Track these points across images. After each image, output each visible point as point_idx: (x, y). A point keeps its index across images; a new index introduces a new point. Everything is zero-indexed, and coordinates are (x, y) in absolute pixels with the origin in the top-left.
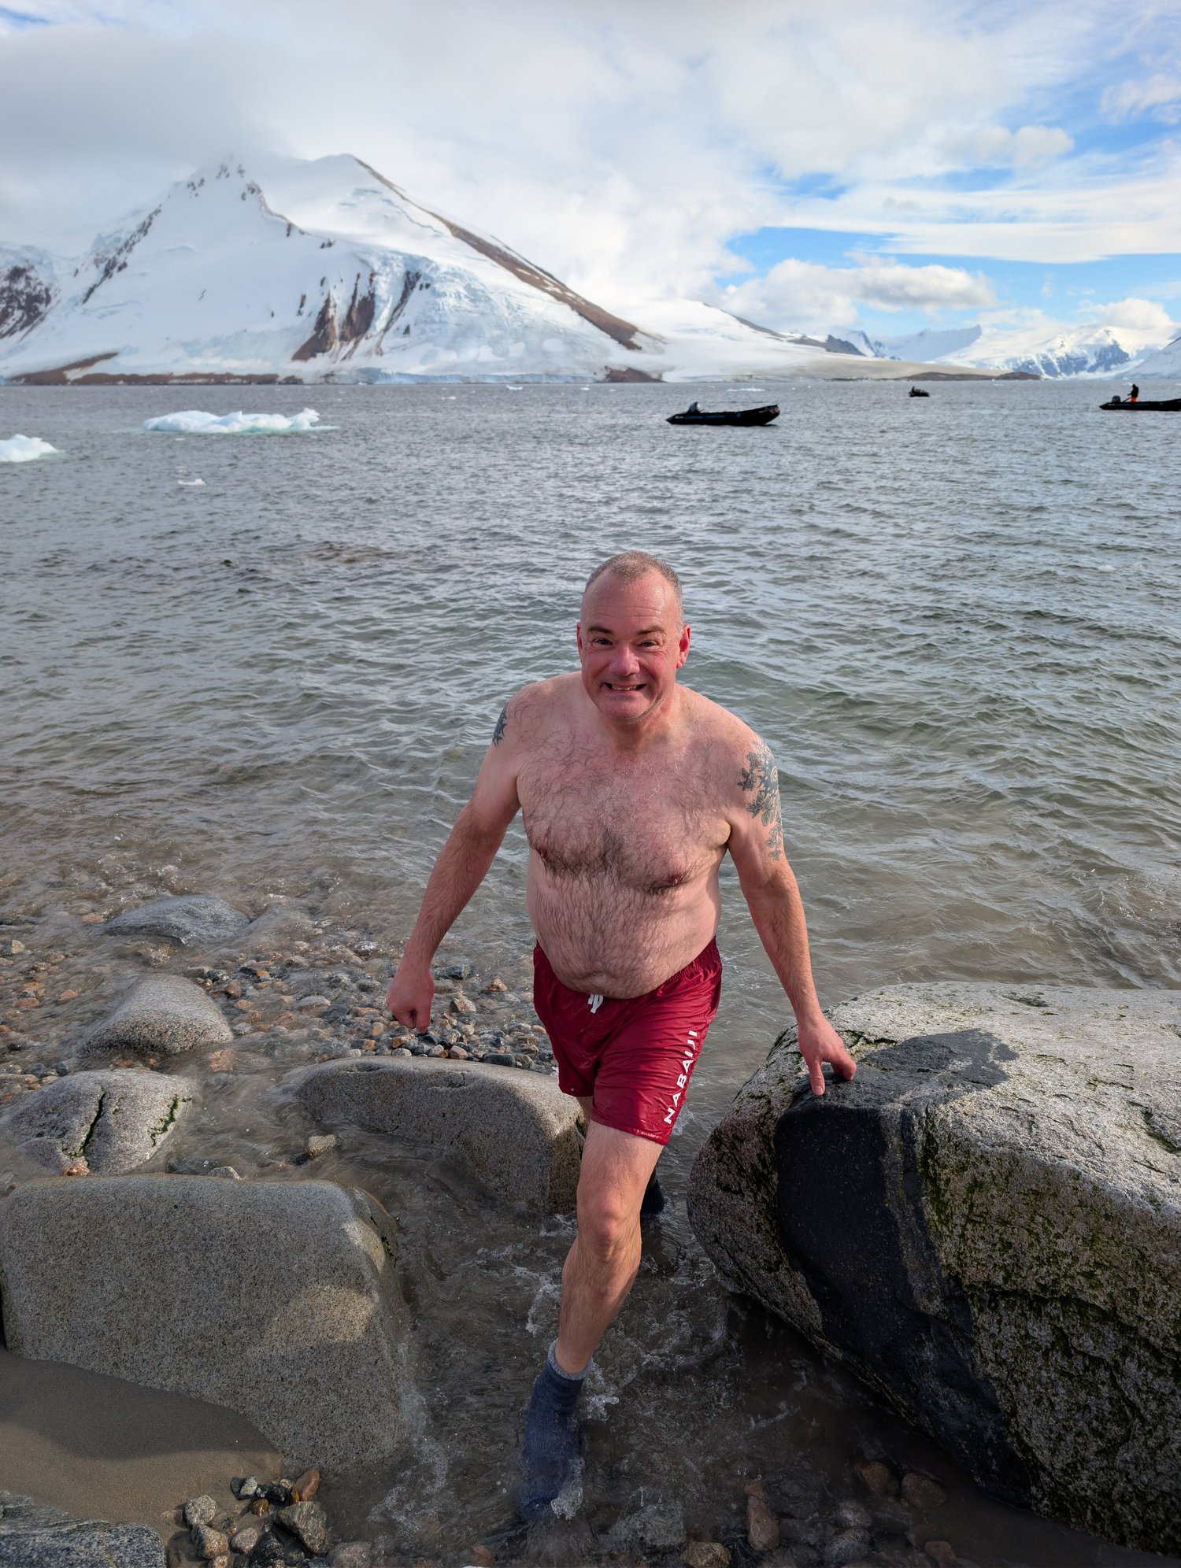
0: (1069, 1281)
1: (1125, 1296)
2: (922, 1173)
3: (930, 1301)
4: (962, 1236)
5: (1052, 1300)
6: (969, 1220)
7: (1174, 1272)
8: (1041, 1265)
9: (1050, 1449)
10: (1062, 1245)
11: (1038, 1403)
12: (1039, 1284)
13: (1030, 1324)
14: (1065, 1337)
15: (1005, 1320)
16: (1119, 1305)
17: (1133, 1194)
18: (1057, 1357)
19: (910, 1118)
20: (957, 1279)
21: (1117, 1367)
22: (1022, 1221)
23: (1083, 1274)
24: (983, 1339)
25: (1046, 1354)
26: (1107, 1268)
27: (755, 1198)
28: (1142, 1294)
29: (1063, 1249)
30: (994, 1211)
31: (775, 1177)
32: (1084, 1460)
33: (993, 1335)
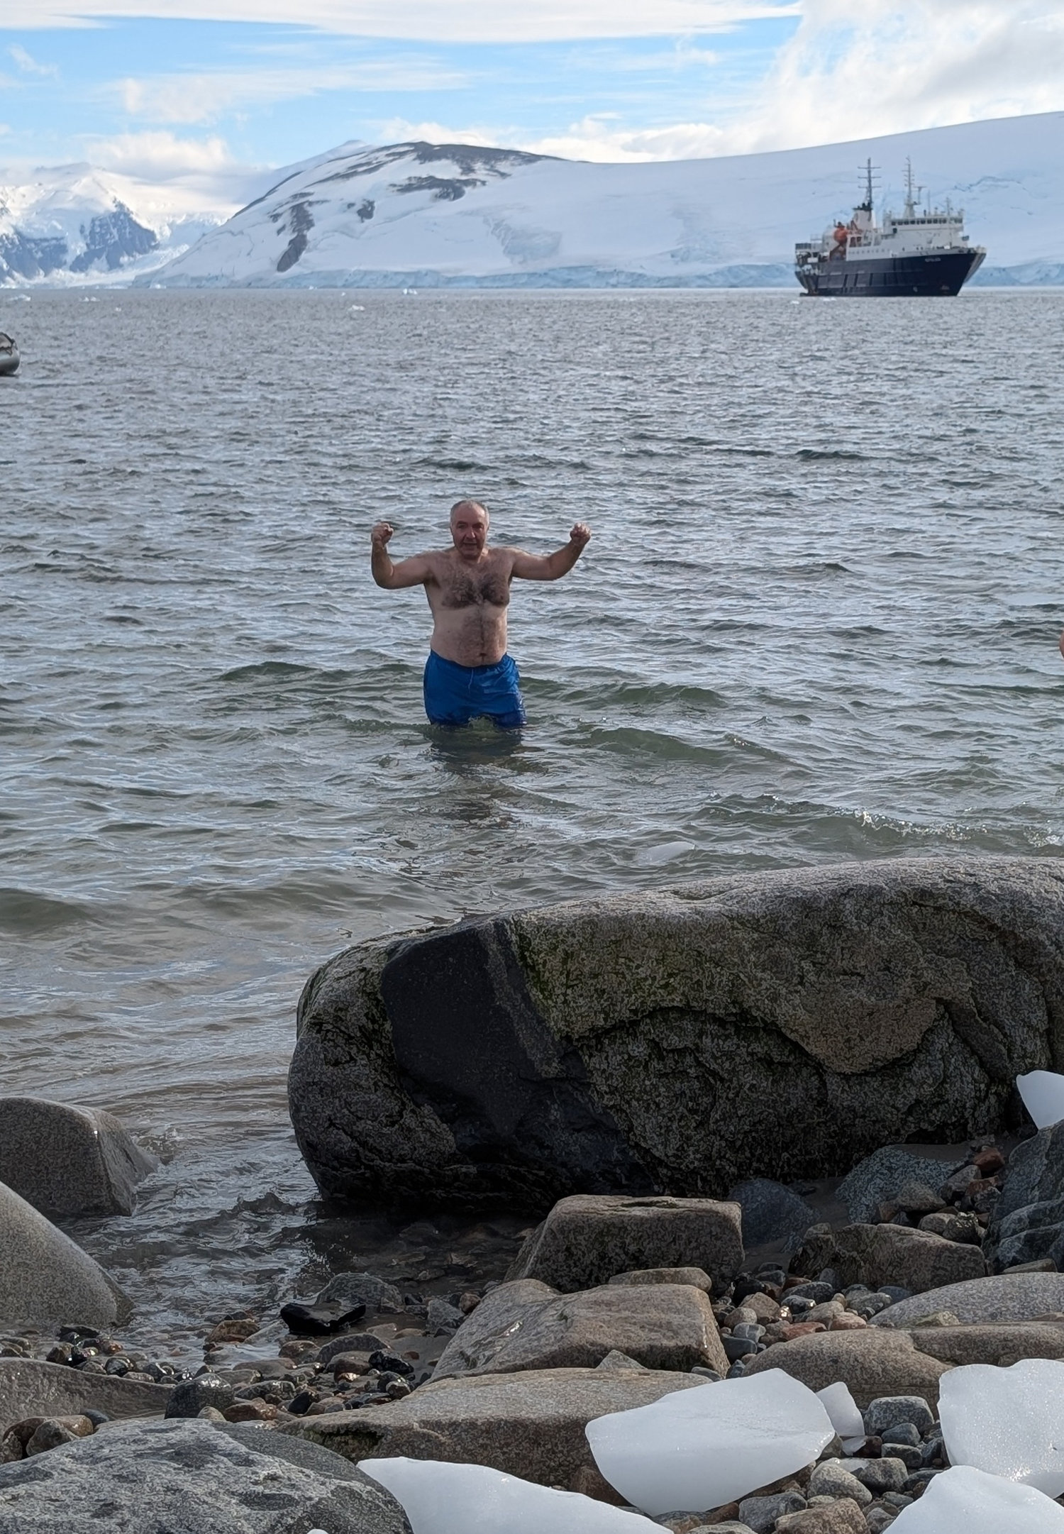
0: (653, 998)
1: (693, 989)
2: (522, 965)
3: (549, 1065)
4: (565, 1002)
5: (642, 1018)
6: (568, 987)
8: (630, 996)
9: (662, 1143)
10: (642, 972)
11: (647, 1110)
12: (631, 1011)
13: (630, 1048)
14: (657, 1044)
15: (610, 1054)
16: (690, 998)
17: (684, 914)
18: (655, 1065)
19: (502, 926)
20: (568, 1038)
21: (698, 1049)
22: (609, 968)
23: (661, 987)
24: (597, 1079)
25: (646, 1067)
26: (677, 975)
28: (704, 982)
29: (643, 975)
30: (586, 970)
32: (689, 1138)
33: (604, 1071)
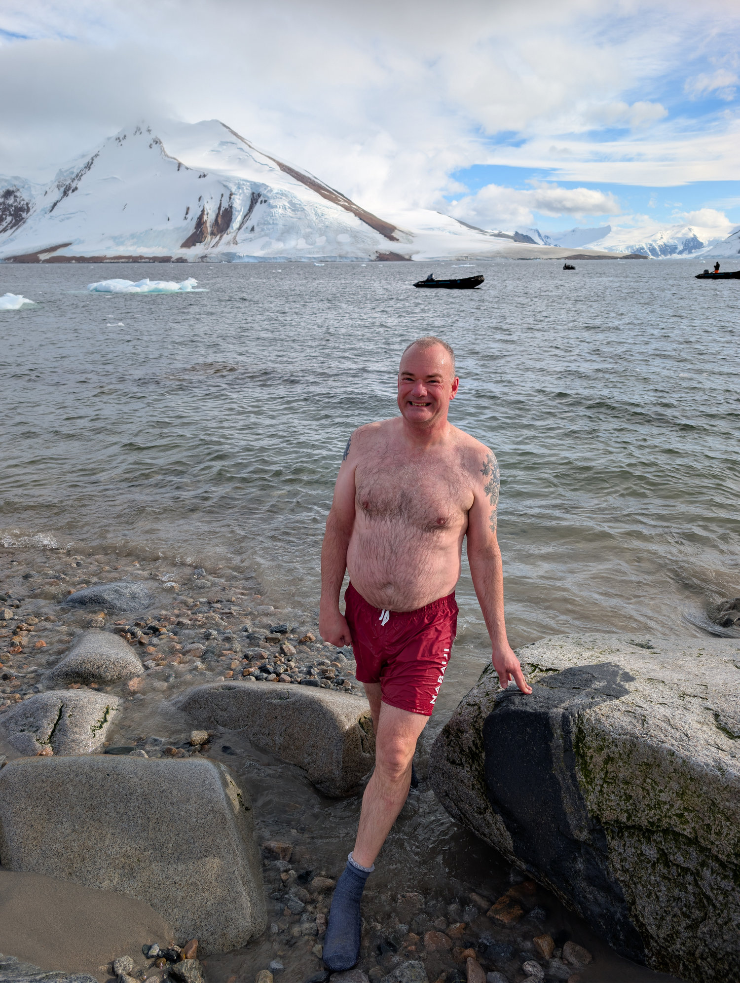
0: (667, 819)
1: (703, 829)
2: (575, 752)
3: (581, 832)
4: (601, 791)
5: (657, 831)
6: (605, 781)
7: (734, 814)
8: (650, 809)
9: (656, 926)
10: (664, 797)
11: (649, 896)
12: (649, 822)
13: (643, 847)
14: (665, 854)
15: (628, 844)
16: (699, 835)
17: (707, 765)
18: (660, 867)
19: (568, 718)
20: (598, 818)
21: (698, 873)
22: (638, 782)
23: (676, 815)
24: (614, 856)
25: (654, 865)
26: (691, 811)
27: (471, 768)
28: (713, 827)
29: (664, 800)
30: (621, 776)
31: (483, 755)
32: (678, 932)
33: (620, 854)
